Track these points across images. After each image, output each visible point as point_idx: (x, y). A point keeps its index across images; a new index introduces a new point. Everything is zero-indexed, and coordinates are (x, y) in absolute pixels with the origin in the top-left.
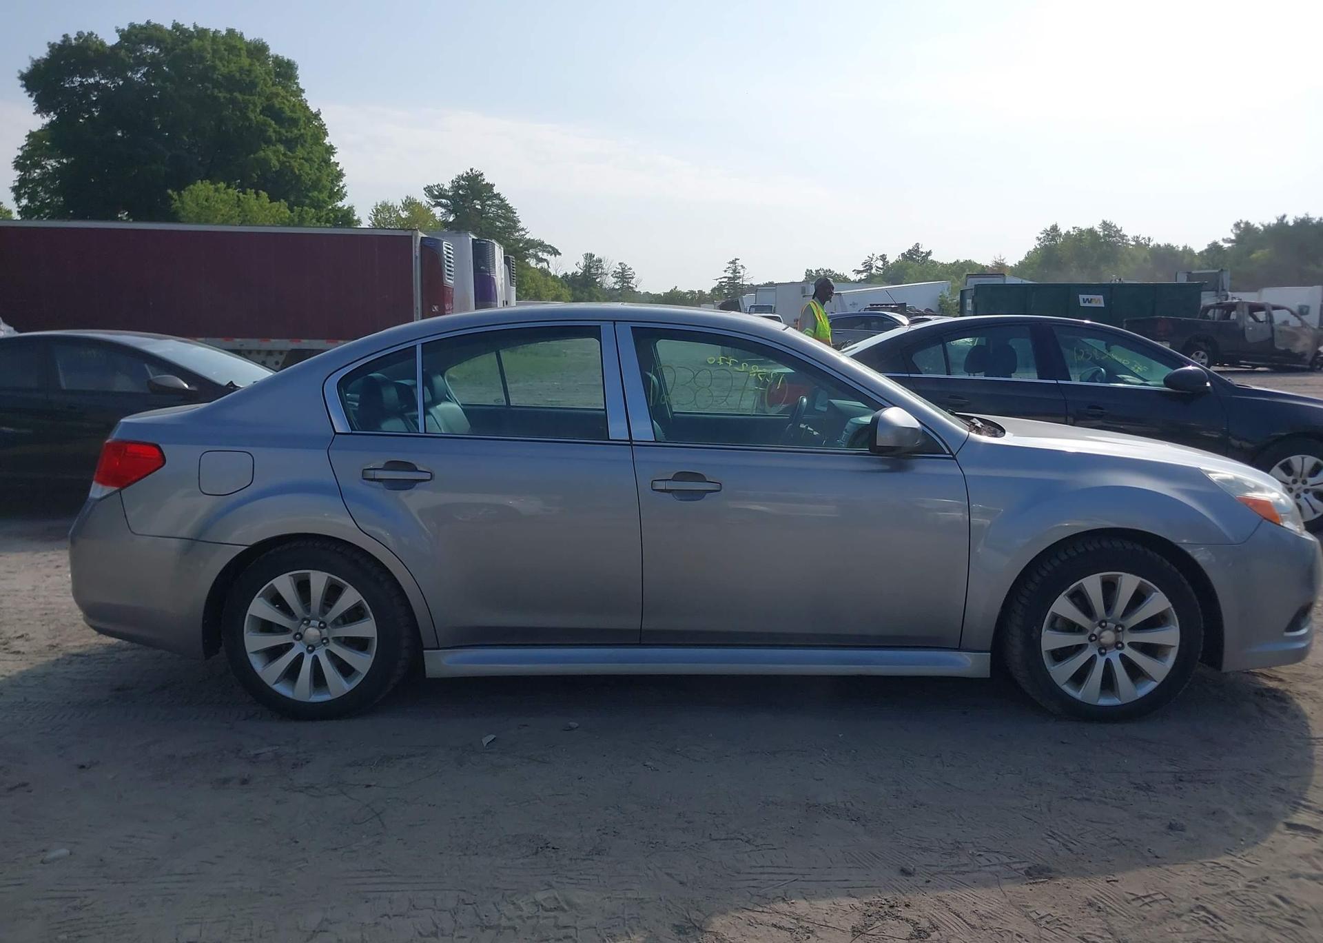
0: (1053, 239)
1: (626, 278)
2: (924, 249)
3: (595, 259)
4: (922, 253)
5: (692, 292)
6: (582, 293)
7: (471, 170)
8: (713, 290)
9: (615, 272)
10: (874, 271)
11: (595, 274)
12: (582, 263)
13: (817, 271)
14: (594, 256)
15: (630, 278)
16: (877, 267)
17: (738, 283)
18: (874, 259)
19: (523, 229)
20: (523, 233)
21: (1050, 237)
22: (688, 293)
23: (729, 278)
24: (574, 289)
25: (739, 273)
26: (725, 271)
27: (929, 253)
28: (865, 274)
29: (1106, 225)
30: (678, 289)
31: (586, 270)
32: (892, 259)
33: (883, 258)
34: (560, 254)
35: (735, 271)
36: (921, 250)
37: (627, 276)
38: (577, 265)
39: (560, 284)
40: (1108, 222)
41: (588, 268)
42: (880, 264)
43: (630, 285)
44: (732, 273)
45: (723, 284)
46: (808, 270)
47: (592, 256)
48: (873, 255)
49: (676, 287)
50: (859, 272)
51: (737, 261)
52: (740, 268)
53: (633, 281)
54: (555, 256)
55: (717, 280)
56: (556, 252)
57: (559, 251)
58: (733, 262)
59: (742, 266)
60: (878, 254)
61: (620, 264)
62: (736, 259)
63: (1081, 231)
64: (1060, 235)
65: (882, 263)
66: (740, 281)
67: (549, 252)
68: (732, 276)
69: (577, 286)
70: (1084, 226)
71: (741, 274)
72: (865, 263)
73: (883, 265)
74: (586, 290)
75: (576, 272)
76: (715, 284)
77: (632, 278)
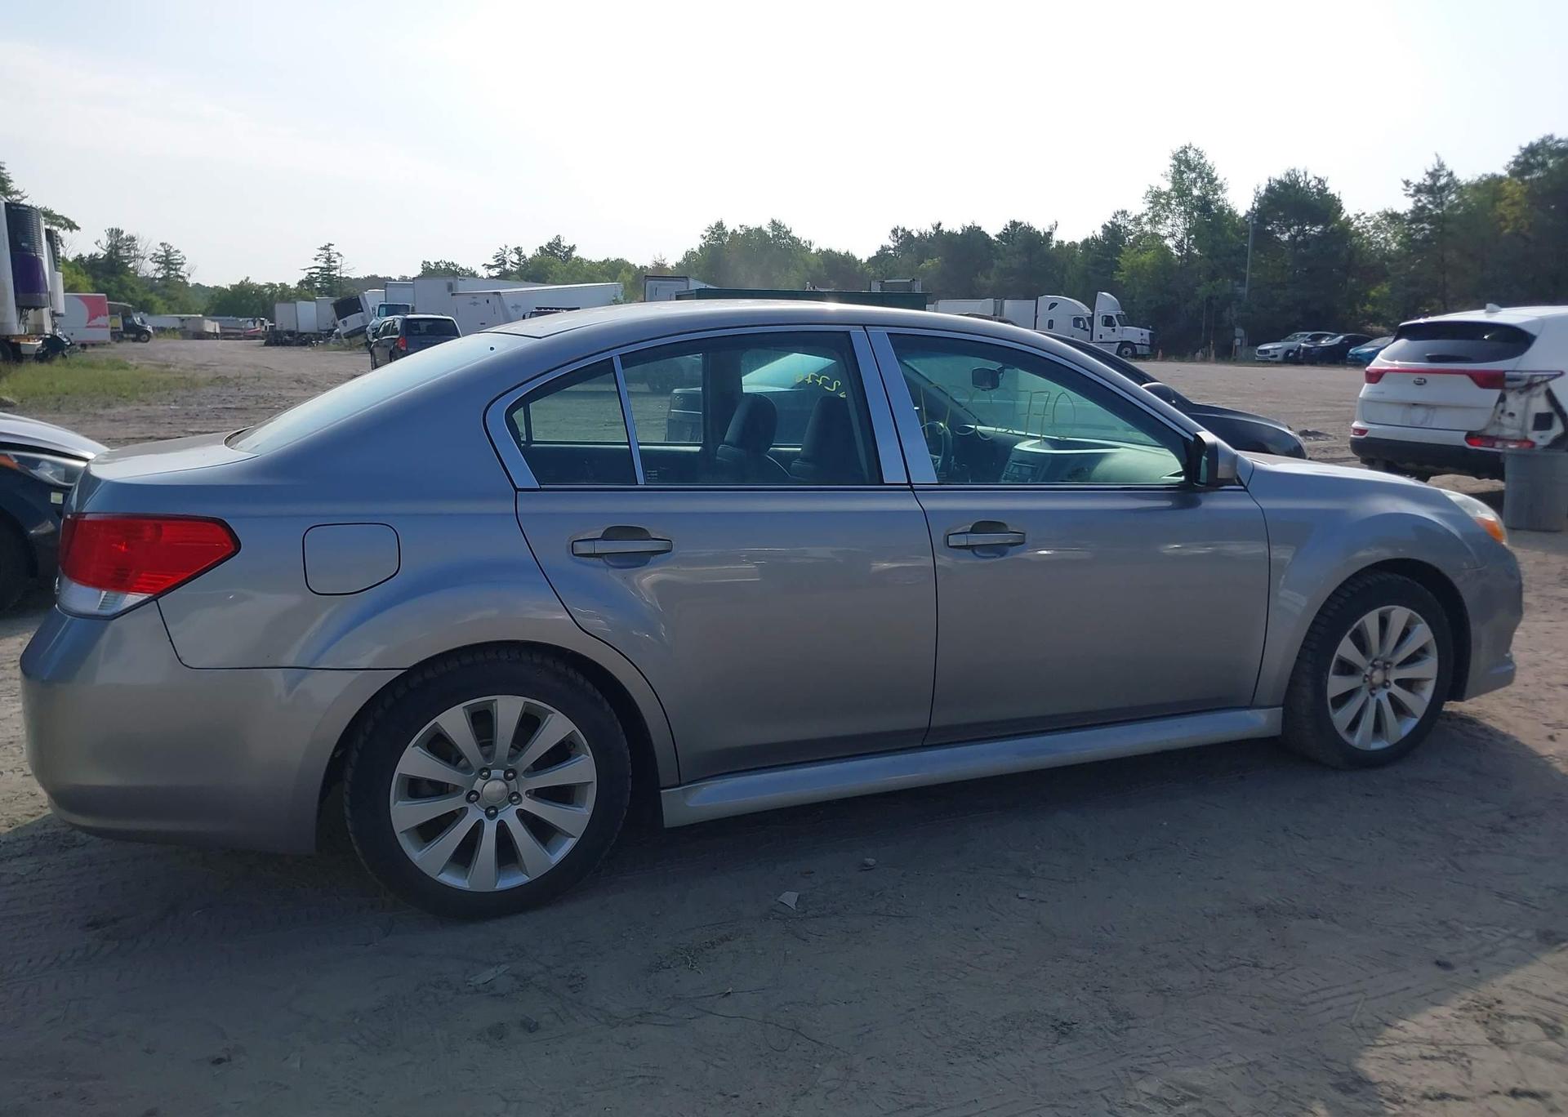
0: (719, 238)
1: (173, 264)
2: (566, 243)
3: (124, 236)
4: (564, 247)
5: (271, 286)
6: (108, 283)
8: (301, 283)
9: (155, 254)
10: (508, 266)
11: (126, 257)
12: (105, 241)
13: (437, 264)
14: (122, 232)
15: (179, 264)
16: (512, 262)
17: (335, 275)
18: (507, 253)
19: (17, 192)
20: (18, 197)
21: (716, 236)
22: (265, 287)
23: (322, 268)
24: (95, 277)
25: (334, 262)
26: (316, 259)
27: (572, 249)
28: (498, 270)
29: (775, 225)
30: (251, 280)
31: (110, 252)
32: (529, 252)
33: (518, 251)
34: (78, 228)
35: (328, 259)
36: (563, 244)
37: (175, 262)
38: (97, 244)
39: (73, 269)
40: (777, 222)
41: (114, 249)
42: (515, 258)
43: (180, 274)
44: (325, 262)
45: (314, 276)
46: (424, 262)
47: (118, 232)
48: (506, 247)
49: (248, 278)
50: (490, 267)
51: (331, 247)
52: (336, 255)
53: (184, 268)
54: (71, 230)
55: (304, 270)
56: (71, 226)
57: (77, 224)
58: (326, 248)
59: (338, 254)
60: (512, 247)
61: (162, 244)
62: (330, 245)
63: (749, 231)
64: (726, 234)
65: (517, 257)
66: (336, 273)
67: (61, 225)
68: (325, 266)
69: (100, 273)
70: (753, 224)
71: (338, 264)
72: (497, 256)
73: (520, 260)
74: (114, 278)
75: (96, 254)
76: (303, 276)
77: (182, 264)
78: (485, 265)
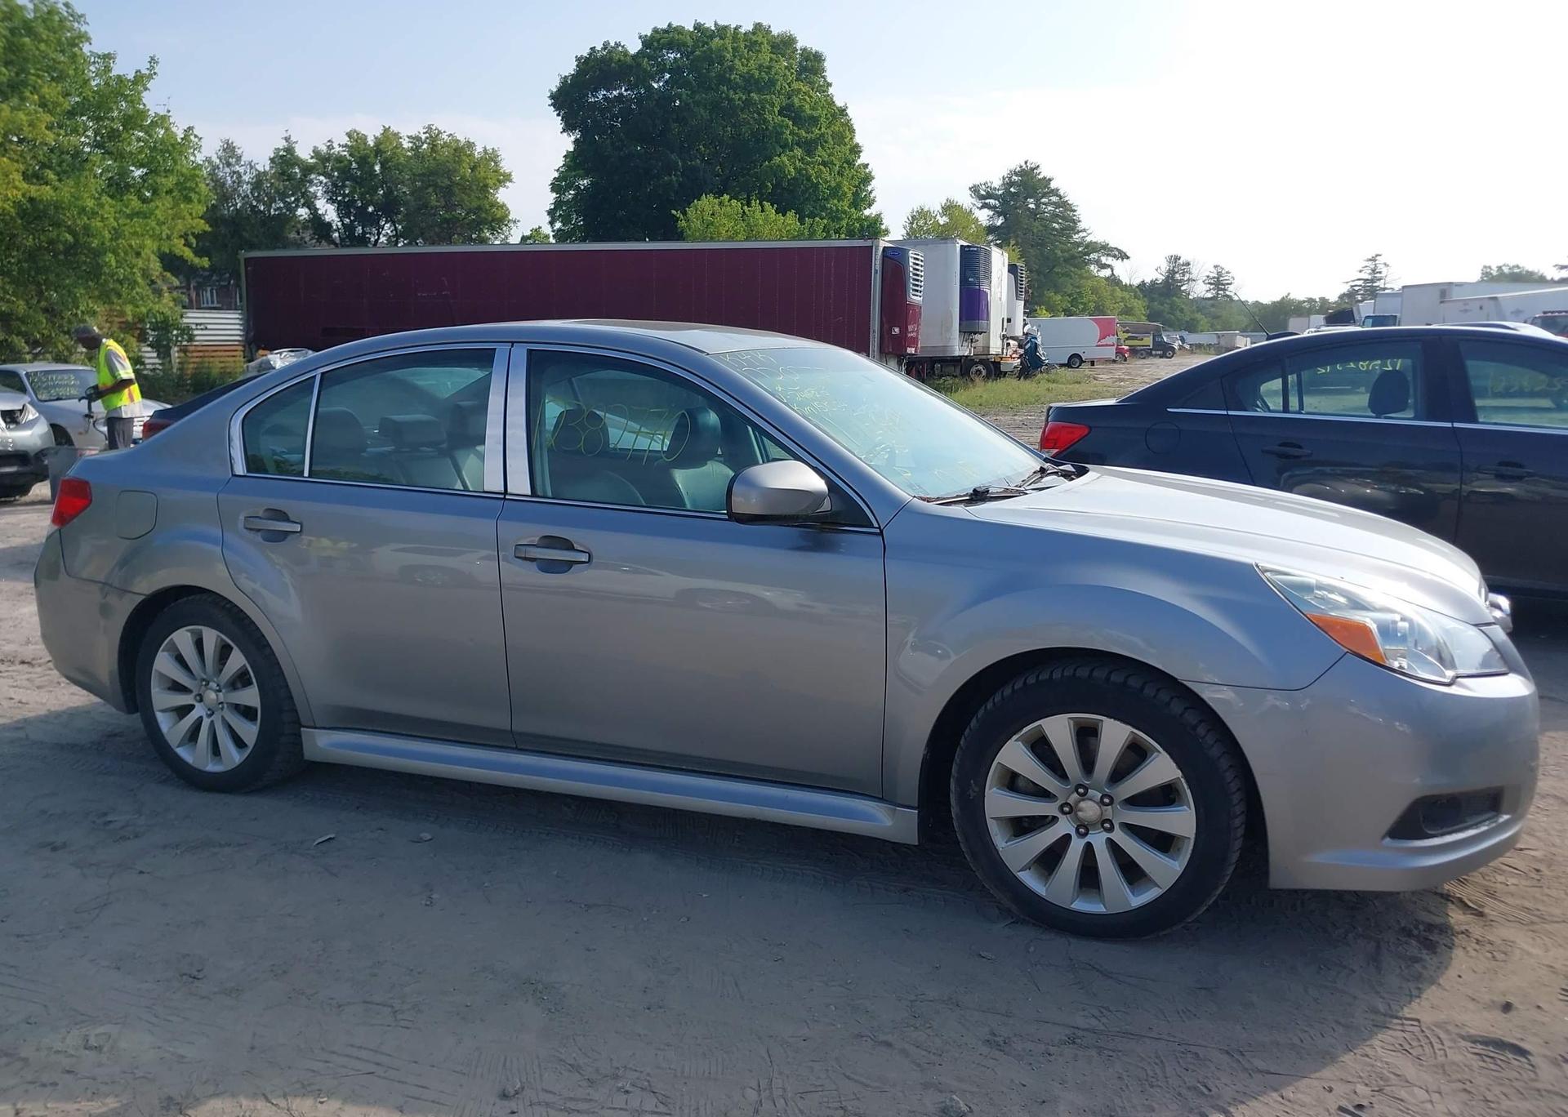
1: (1223, 284)
3: (1181, 262)
5: (1311, 300)
6: (1162, 305)
7: (1026, 163)
8: (1342, 297)
9: (1208, 277)
11: (1181, 281)
12: (1165, 267)
13: (1500, 268)
14: (1179, 259)
15: (1228, 284)
17: (1378, 286)
19: (1084, 230)
20: (1084, 234)
22: (1304, 302)
23: (1365, 280)
24: (1152, 300)
25: (1380, 273)
26: (1361, 271)
30: (1292, 297)
31: (1168, 276)
34: (1128, 258)
35: (1373, 271)
37: (1224, 282)
38: (1157, 270)
39: (1132, 294)
41: (1171, 273)
43: (1227, 293)
44: (1370, 274)
45: (1356, 288)
47: (1177, 258)
49: (1289, 294)
51: (1378, 258)
52: (1382, 266)
53: (1231, 288)
54: (1122, 260)
55: (1347, 282)
56: (1124, 256)
57: (1128, 254)
58: (1373, 259)
59: (1385, 264)
61: (1216, 267)
62: (1377, 255)
66: (1381, 284)
67: (1115, 256)
68: (1369, 277)
69: (1156, 296)
71: (1383, 275)
74: (1168, 301)
75: (1156, 280)
76: (1345, 289)
77: (1231, 284)
78: (1556, 265)
